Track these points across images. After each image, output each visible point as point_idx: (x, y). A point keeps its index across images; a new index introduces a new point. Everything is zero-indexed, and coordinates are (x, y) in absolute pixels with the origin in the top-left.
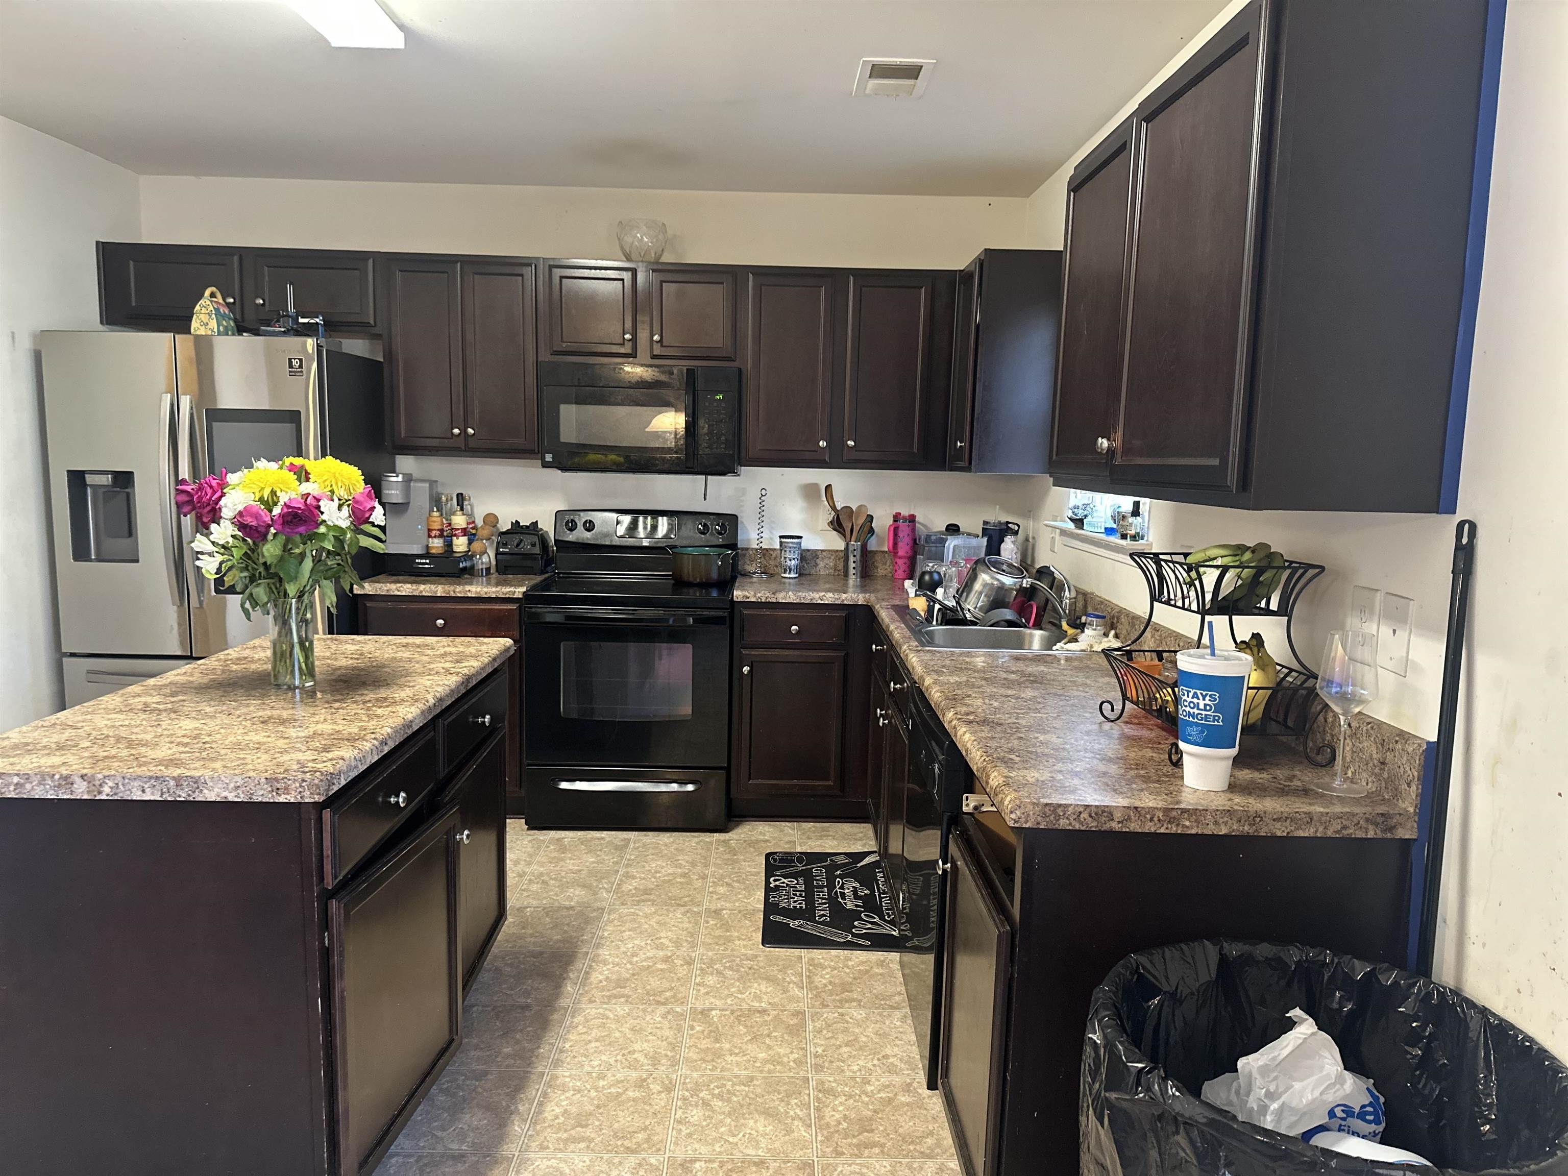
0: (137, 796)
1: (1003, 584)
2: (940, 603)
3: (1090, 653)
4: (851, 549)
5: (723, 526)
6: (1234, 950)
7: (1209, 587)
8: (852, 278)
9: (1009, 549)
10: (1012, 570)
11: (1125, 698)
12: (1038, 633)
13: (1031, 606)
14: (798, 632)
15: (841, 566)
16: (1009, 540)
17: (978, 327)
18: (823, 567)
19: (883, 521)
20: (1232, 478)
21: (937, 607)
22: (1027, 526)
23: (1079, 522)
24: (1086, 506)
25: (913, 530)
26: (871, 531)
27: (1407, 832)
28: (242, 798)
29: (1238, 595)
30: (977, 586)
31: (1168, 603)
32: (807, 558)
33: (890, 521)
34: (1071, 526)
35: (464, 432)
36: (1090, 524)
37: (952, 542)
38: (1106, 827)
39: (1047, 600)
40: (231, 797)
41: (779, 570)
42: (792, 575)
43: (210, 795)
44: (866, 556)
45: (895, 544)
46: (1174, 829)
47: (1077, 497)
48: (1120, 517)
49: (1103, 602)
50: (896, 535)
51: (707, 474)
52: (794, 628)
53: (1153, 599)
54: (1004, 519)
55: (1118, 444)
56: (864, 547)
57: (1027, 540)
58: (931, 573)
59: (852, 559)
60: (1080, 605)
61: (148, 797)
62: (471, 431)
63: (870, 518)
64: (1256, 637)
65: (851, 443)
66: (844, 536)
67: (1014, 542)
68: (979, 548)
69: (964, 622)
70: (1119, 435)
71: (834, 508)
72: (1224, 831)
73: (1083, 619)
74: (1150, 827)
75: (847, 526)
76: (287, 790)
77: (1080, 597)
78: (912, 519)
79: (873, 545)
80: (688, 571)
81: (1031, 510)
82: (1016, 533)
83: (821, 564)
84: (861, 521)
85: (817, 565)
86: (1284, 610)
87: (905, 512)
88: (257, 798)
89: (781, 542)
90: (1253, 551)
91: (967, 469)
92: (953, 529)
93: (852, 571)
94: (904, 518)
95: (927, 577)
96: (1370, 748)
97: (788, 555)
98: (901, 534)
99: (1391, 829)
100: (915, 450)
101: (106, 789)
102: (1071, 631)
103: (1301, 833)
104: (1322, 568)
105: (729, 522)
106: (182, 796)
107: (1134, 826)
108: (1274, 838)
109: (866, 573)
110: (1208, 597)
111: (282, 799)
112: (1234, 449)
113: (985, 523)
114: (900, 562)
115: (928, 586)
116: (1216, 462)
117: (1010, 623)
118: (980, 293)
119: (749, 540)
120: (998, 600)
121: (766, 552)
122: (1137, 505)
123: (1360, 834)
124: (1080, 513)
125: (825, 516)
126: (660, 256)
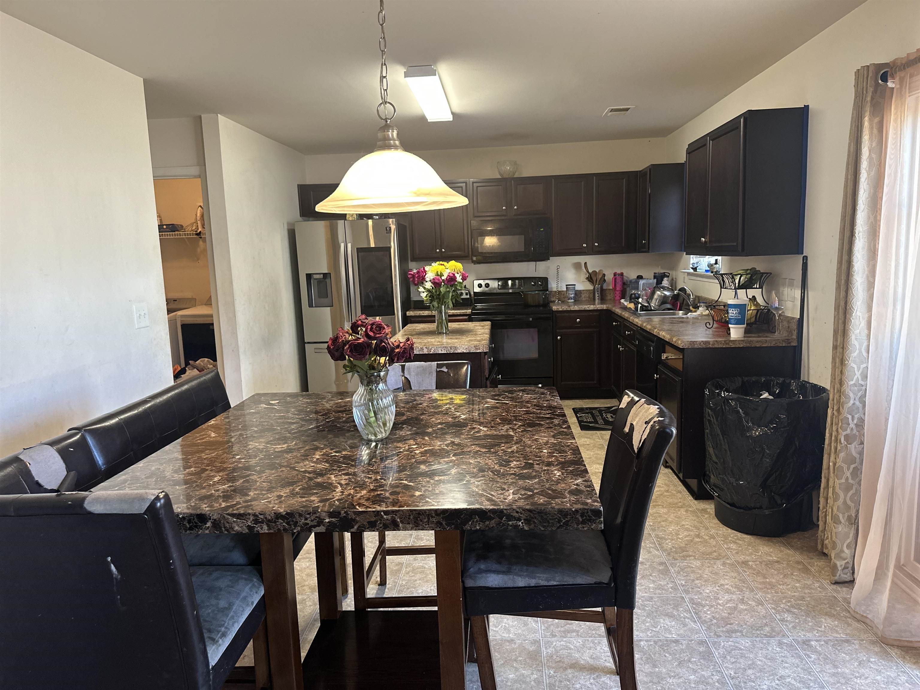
0: (440, 352)
1: (666, 295)
2: (641, 304)
3: (702, 315)
4: (596, 288)
5: (542, 283)
6: (746, 379)
7: (737, 281)
8: (595, 178)
9: (665, 283)
10: (668, 289)
11: (713, 320)
12: (681, 312)
13: (677, 303)
14: (579, 322)
15: (592, 296)
16: (665, 279)
17: (650, 195)
18: (584, 297)
19: (609, 277)
20: (740, 248)
21: (640, 305)
22: (673, 274)
23: (695, 269)
24: (697, 263)
25: (623, 279)
26: (605, 280)
27: (794, 344)
28: (468, 351)
29: (746, 284)
30: (656, 296)
31: (726, 288)
32: (578, 294)
33: (613, 276)
34: (692, 271)
35: (441, 250)
36: (699, 269)
37: (641, 282)
38: (708, 347)
39: (684, 299)
40: (465, 351)
41: (566, 299)
42: (572, 301)
43: (459, 351)
44: (603, 292)
45: (615, 285)
46: (727, 346)
47: (693, 259)
48: (710, 266)
49: (705, 299)
50: (615, 281)
51: (536, 261)
52: (578, 320)
53: (721, 288)
54: (662, 271)
55: (707, 240)
56: (602, 287)
57: (672, 279)
58: (635, 294)
59: (596, 293)
60: (697, 301)
61: (443, 352)
62: (443, 250)
63: (604, 275)
64: (754, 297)
65: (596, 244)
66: (593, 283)
67: (667, 280)
68: (653, 283)
69: (651, 310)
70: (708, 237)
71: (588, 272)
72: (742, 346)
73: (698, 305)
74: (721, 346)
75: (594, 279)
76: (479, 349)
77: (697, 298)
78: (622, 274)
79: (605, 287)
80: (530, 301)
81: (674, 267)
82: (668, 277)
83: (583, 296)
84: (600, 277)
85: (581, 296)
86: (761, 287)
87: (619, 272)
88: (471, 351)
89: (567, 288)
90: (750, 270)
91: (648, 252)
92: (640, 277)
93: (597, 298)
94: (619, 274)
95: (633, 296)
96: (785, 323)
97: (570, 293)
98: (617, 281)
99: (790, 343)
100: (623, 245)
101: (432, 351)
102: (693, 310)
103: (764, 345)
104: (771, 273)
105: (545, 280)
106: (452, 352)
107: (716, 346)
108: (756, 347)
109: (603, 300)
110: (737, 285)
111: (478, 351)
112: (740, 240)
113: (655, 273)
114: (618, 293)
115: (634, 299)
116: (735, 244)
117: (669, 309)
118: (650, 181)
119: (552, 288)
120: (664, 300)
121: (560, 292)
122: (716, 260)
123: (781, 345)
124: (696, 266)
125: (584, 276)
126: (514, 175)
